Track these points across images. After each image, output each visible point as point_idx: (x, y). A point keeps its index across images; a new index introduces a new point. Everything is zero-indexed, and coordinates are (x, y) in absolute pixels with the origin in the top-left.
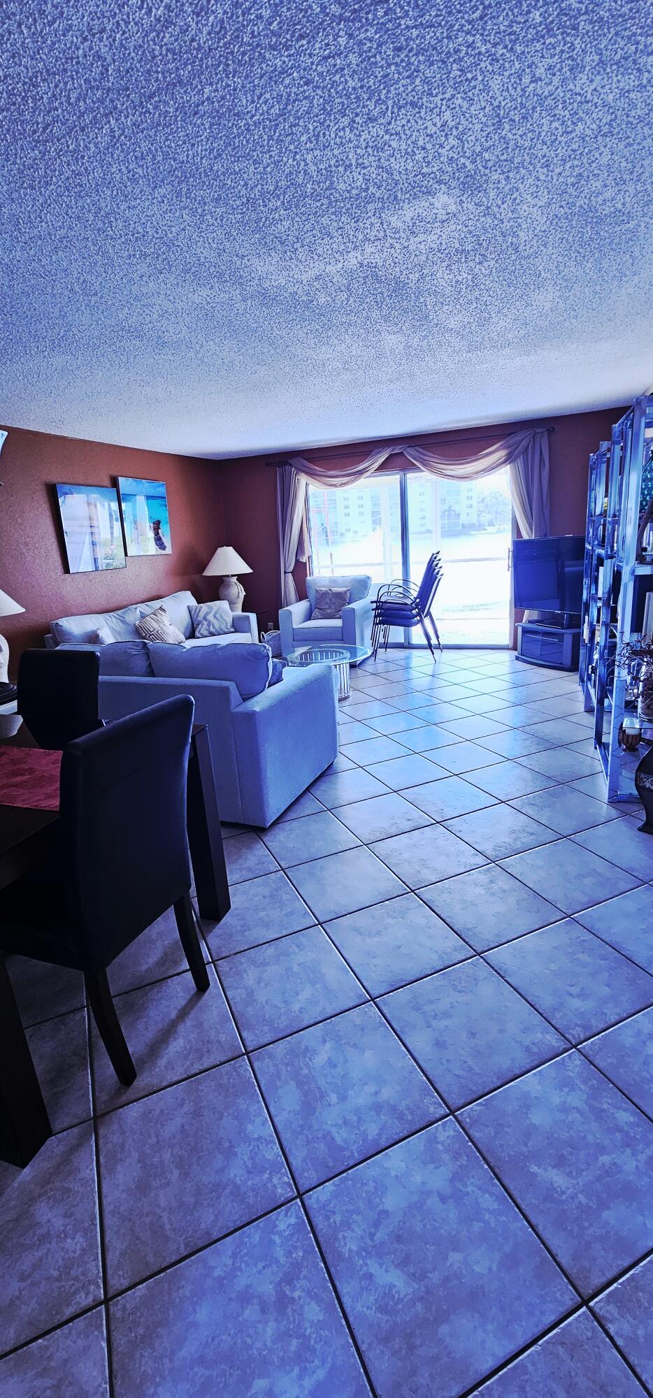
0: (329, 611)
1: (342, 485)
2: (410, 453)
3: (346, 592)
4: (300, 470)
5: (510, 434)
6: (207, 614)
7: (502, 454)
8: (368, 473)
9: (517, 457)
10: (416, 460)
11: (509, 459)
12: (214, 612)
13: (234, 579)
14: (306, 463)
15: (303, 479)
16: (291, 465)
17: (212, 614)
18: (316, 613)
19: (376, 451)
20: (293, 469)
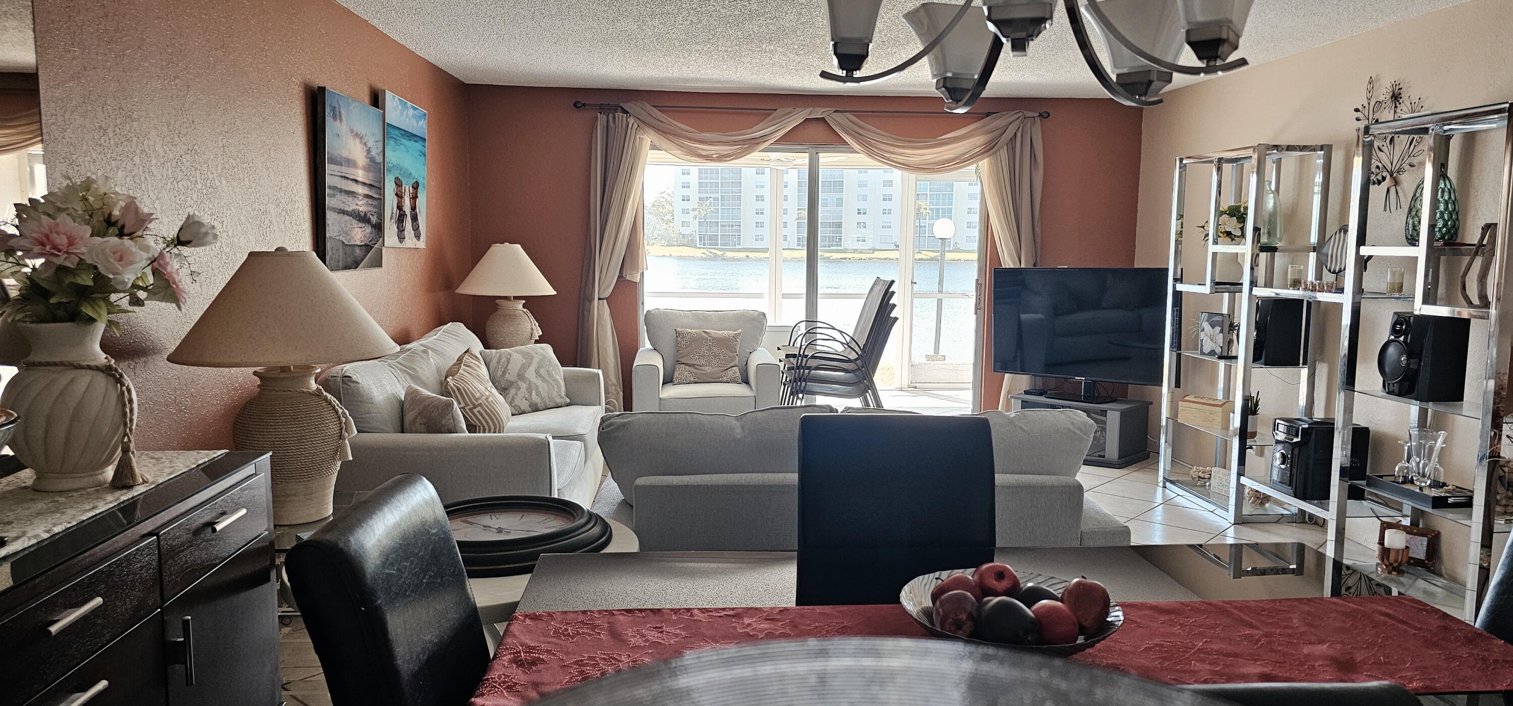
0: (708, 369)
1: (721, 158)
2: (838, 120)
3: (735, 337)
4: (645, 123)
5: (988, 115)
6: (524, 368)
7: (978, 141)
8: (766, 145)
9: (999, 150)
10: (847, 133)
11: (989, 149)
12: (535, 364)
13: (520, 305)
14: (656, 112)
15: (648, 138)
16: (626, 112)
17: (532, 369)
18: (681, 372)
19: (780, 111)
20: (631, 120)
